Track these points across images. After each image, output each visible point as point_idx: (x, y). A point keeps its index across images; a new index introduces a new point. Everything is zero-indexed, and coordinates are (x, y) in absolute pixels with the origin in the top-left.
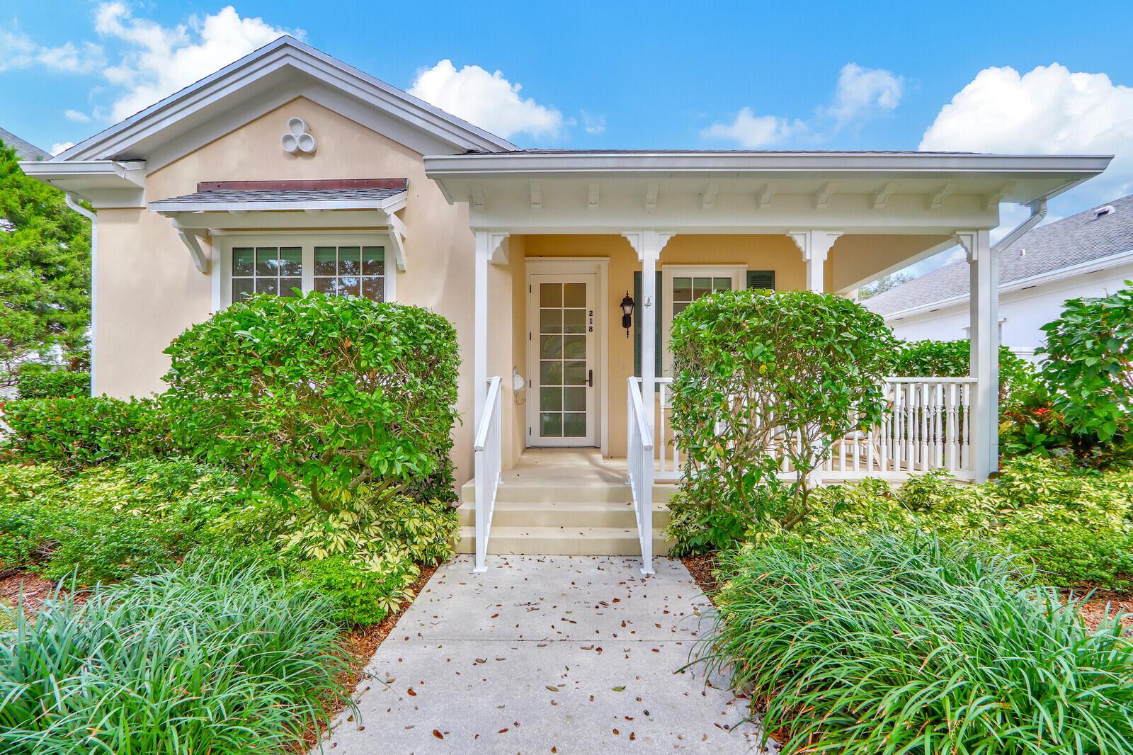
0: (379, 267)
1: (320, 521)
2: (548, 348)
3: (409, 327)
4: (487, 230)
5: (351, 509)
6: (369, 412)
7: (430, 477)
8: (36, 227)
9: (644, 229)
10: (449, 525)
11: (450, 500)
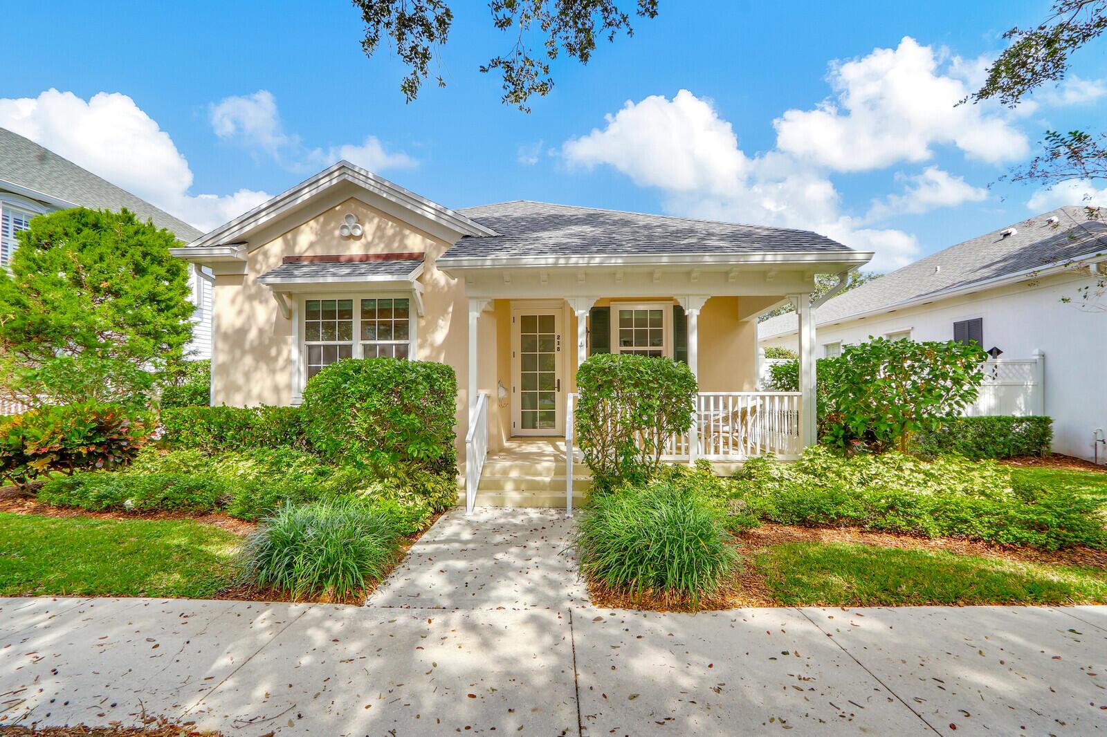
0: (405, 313)
1: (380, 482)
2: (527, 363)
3: (428, 377)
4: (477, 298)
5: (395, 476)
6: (408, 425)
7: (440, 458)
8: (152, 274)
9: (577, 297)
10: (451, 487)
11: (453, 473)
